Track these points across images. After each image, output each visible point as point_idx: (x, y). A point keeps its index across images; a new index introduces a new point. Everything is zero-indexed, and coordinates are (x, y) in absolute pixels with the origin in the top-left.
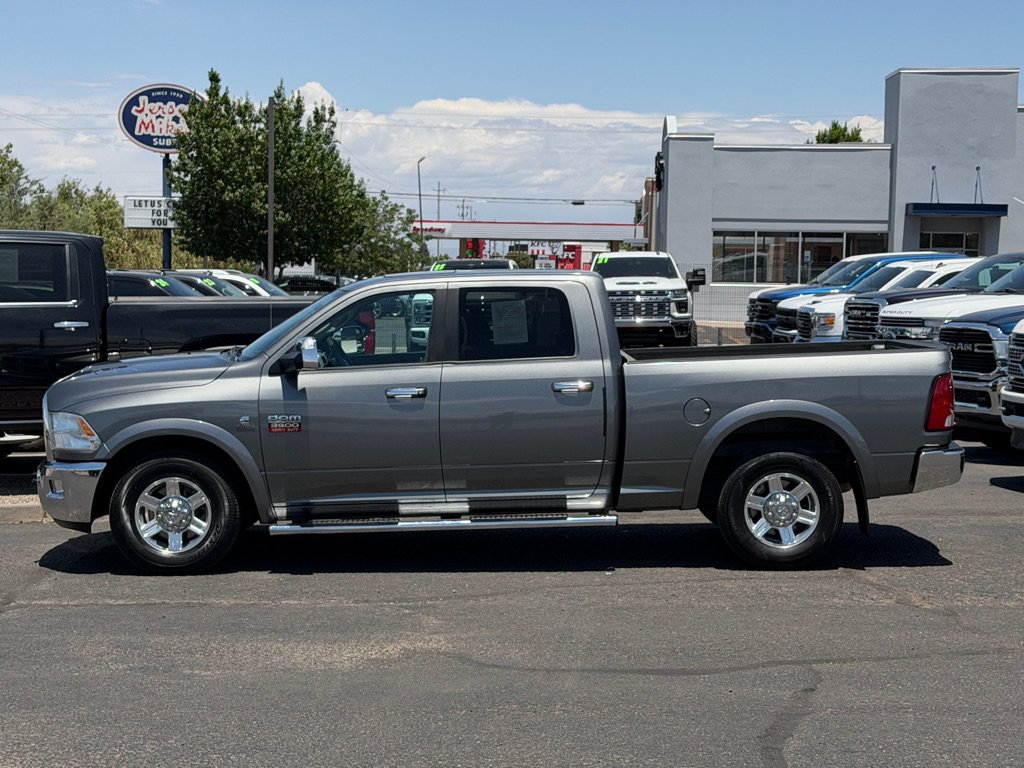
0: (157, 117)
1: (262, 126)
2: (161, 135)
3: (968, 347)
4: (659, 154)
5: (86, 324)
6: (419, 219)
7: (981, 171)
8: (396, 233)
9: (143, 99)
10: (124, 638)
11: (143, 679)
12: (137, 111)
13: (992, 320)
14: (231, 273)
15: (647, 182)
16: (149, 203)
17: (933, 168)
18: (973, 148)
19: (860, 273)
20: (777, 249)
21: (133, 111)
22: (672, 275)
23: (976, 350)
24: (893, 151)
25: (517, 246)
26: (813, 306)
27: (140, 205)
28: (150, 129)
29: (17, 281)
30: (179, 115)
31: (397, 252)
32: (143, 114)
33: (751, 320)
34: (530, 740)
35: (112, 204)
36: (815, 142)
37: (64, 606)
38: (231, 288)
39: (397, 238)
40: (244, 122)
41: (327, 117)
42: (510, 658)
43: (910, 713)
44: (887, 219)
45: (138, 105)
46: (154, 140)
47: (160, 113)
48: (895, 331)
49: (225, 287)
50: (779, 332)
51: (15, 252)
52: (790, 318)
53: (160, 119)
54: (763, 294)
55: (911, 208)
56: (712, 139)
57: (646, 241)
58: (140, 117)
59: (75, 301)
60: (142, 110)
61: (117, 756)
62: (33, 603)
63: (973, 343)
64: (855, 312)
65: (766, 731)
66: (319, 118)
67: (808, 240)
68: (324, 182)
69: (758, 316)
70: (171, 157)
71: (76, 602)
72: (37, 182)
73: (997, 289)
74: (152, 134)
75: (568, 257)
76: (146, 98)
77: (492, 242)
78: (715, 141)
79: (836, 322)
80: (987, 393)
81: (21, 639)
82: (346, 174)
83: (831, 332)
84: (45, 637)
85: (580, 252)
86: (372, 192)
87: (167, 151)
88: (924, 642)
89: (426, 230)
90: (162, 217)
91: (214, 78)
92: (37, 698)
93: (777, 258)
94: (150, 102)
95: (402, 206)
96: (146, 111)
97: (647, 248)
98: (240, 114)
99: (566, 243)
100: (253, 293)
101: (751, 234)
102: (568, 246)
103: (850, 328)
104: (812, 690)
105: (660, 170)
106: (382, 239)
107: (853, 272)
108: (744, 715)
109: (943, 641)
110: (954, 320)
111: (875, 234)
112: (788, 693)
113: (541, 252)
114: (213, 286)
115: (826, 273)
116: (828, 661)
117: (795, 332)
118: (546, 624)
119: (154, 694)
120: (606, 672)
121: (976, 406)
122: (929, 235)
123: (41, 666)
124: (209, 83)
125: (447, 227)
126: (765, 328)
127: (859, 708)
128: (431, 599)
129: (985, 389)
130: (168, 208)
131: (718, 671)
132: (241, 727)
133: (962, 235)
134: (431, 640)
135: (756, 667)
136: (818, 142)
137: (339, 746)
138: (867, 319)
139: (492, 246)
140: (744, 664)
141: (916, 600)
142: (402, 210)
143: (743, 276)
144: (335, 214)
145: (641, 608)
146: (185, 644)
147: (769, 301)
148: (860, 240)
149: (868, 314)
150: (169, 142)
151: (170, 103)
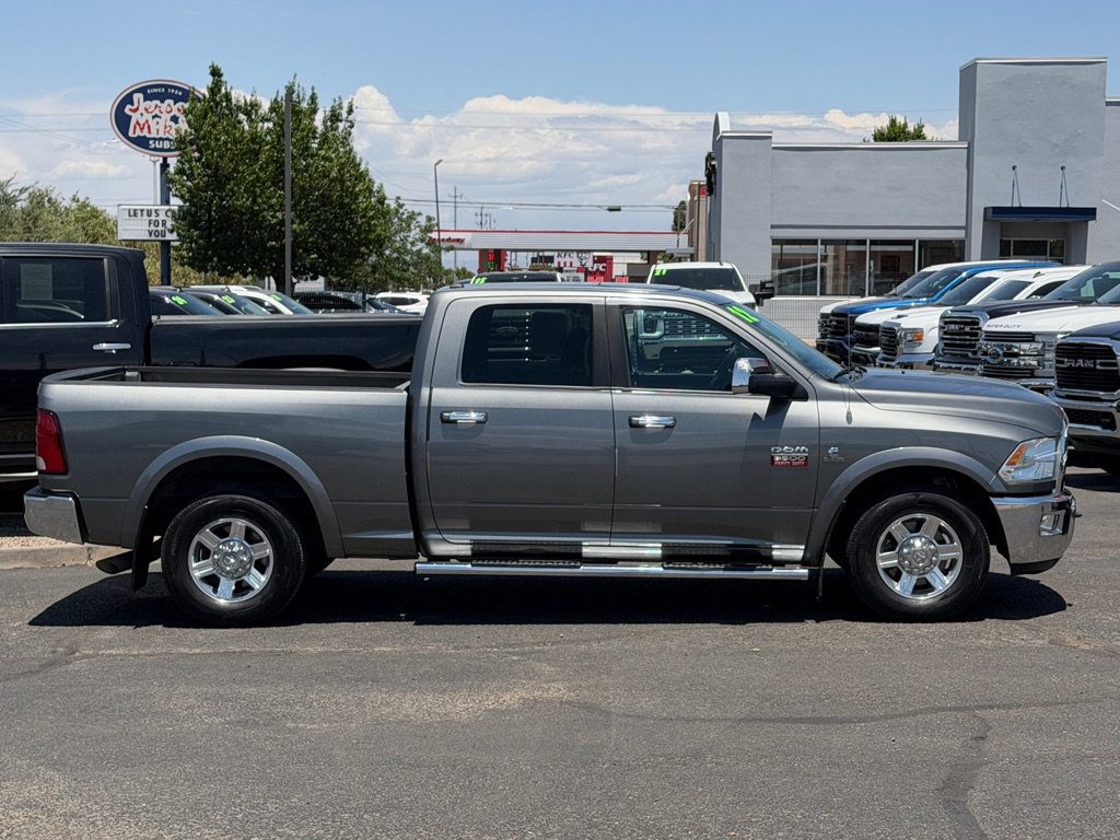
0: (154, 117)
1: (271, 125)
2: (158, 137)
3: (1089, 364)
4: (710, 154)
5: (128, 346)
6: (436, 228)
7: (1066, 171)
8: (413, 244)
9: (138, 97)
10: (212, 690)
11: (245, 734)
12: (131, 110)
13: (1115, 334)
14: (249, 289)
15: (691, 186)
16: (145, 213)
17: (1014, 168)
18: (1058, 145)
19: (944, 284)
20: (836, 257)
21: (127, 111)
22: (738, 287)
23: (1098, 367)
24: (970, 149)
25: (541, 257)
26: (898, 321)
27: (135, 215)
28: (146, 129)
29: (50, 298)
30: (178, 114)
31: (415, 265)
32: (139, 112)
33: (824, 336)
34: (687, 794)
35: (95, 214)
36: (872, 141)
37: (135, 656)
38: (251, 306)
39: (414, 249)
40: (250, 120)
41: (344, 115)
42: (641, 707)
43: (1097, 762)
44: (964, 224)
45: (132, 104)
46: (151, 142)
47: (156, 112)
48: (1001, 347)
49: (245, 304)
50: (859, 349)
51: (48, 268)
52: (871, 334)
53: (157, 119)
54: (837, 308)
55: (990, 212)
56: (770, 137)
57: (692, 250)
58: (135, 117)
59: (115, 321)
60: (137, 109)
61: (240, 816)
62: (100, 653)
63: (1095, 359)
64: (952, 327)
65: (943, 782)
66: (335, 117)
67: (875, 248)
68: (341, 187)
69: (831, 333)
70: (169, 161)
71: (147, 651)
72: (26, 189)
73: (1111, 299)
74: (148, 136)
75: (598, 269)
76: (141, 96)
77: (513, 254)
78: (773, 140)
79: (924, 338)
80: (1111, 414)
81: (98, 691)
82: (365, 179)
83: (919, 350)
84: (122, 690)
85: (611, 264)
87: (165, 154)
88: (1091, 684)
89: (443, 240)
90: (160, 228)
91: (216, 72)
92: (134, 755)
93: (836, 269)
94: (145, 100)
95: (420, 214)
96: (142, 110)
97: (693, 258)
98: (248, 114)
99: (596, 254)
100: (275, 311)
101: (814, 242)
102: (598, 257)
103: (946, 345)
104: (983, 738)
105: (712, 172)
106: (396, 250)
107: (935, 284)
108: (915, 766)
109: (1112, 684)
110: (1073, 335)
111: (950, 241)
112: (957, 743)
113: (568, 264)
114: (232, 304)
115: (904, 285)
116: (991, 707)
117: (878, 349)
118: (672, 670)
119: (262, 749)
120: (751, 721)
121: (1098, 428)
122: (1010, 241)
123: (128, 720)
124: (211, 78)
125: (467, 237)
126: (841, 345)
127: (1040, 757)
128: (538, 644)
129: (1110, 410)
130: (166, 218)
131: (874, 719)
132: (366, 784)
133: (1046, 242)
134: (549, 689)
135: (915, 713)
136: (875, 139)
137: (480, 803)
138: (967, 334)
139: (513, 257)
140: (900, 711)
141: (1070, 640)
142: (419, 219)
143: (799, 289)
144: (353, 223)
145: (772, 651)
146: (280, 695)
147: (845, 315)
148: (932, 248)
149: (967, 329)
150: (167, 145)
151: (167, 101)
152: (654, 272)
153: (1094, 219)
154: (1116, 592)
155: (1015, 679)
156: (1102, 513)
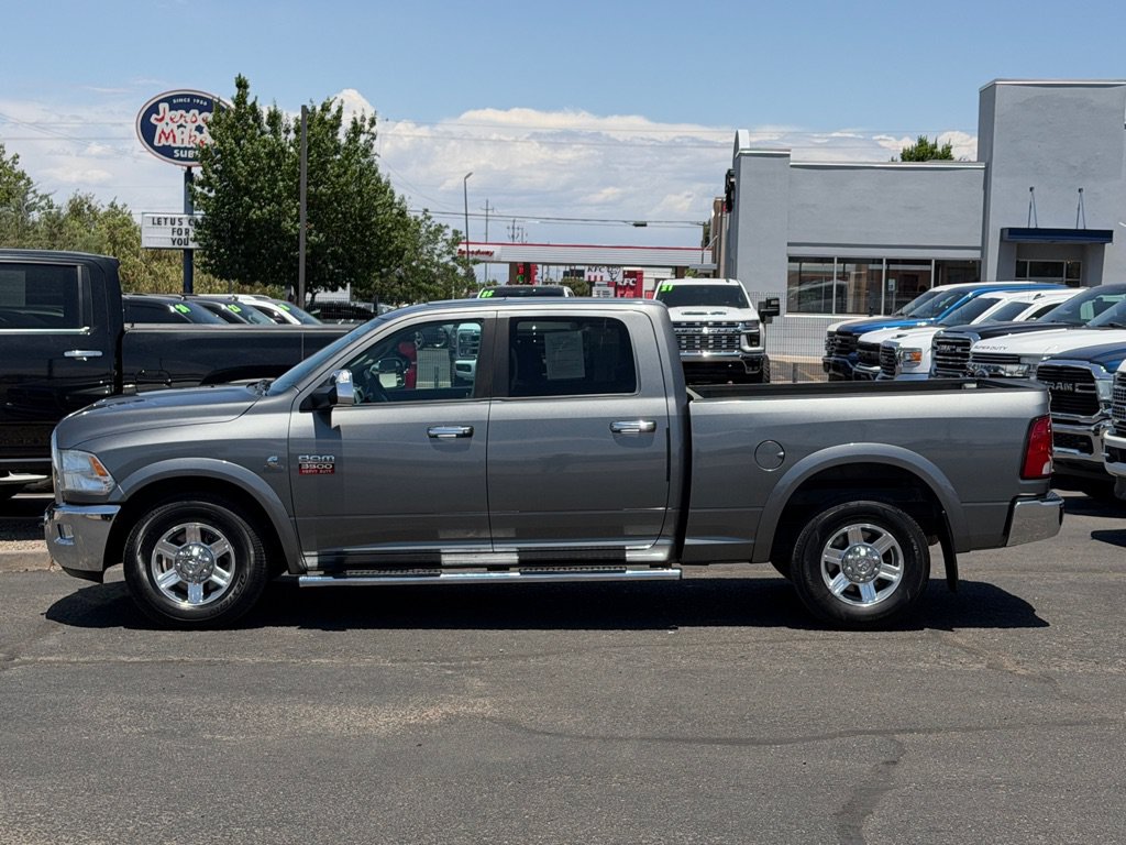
0: (179, 127)
2: (183, 146)
3: (1069, 387)
4: (729, 171)
5: (99, 354)
6: (465, 241)
7: (1083, 193)
8: (439, 256)
9: (164, 106)
10: (138, 699)
11: (159, 744)
12: (156, 119)
14: (258, 298)
15: (716, 202)
16: (169, 221)
17: (1031, 189)
18: (1075, 167)
19: (950, 303)
20: (858, 277)
21: (152, 120)
22: (743, 304)
23: (1077, 390)
24: (987, 170)
25: (572, 271)
26: (897, 340)
27: (159, 223)
28: (171, 139)
29: (24, 305)
30: (203, 124)
31: (441, 276)
32: (164, 122)
33: (830, 355)
34: (584, 814)
35: (127, 222)
36: (900, 160)
37: (73, 663)
38: (258, 315)
39: (441, 261)
41: (367, 127)
42: (562, 725)
43: (1002, 789)
44: (979, 244)
45: (158, 114)
46: (176, 151)
47: (182, 121)
49: (251, 313)
50: (859, 368)
51: (22, 274)
52: (872, 353)
53: (182, 129)
54: (842, 326)
55: (1006, 233)
56: (788, 155)
57: (715, 266)
58: (160, 127)
59: (87, 328)
60: (163, 119)
61: (131, 828)
62: (39, 659)
63: (1074, 382)
64: (944, 347)
65: (844, 807)
66: (357, 130)
67: (892, 267)
68: (362, 199)
69: (837, 351)
70: (194, 170)
71: (87, 659)
72: (45, 197)
73: (1101, 323)
74: (173, 145)
75: (628, 284)
76: (166, 105)
77: (545, 267)
78: (792, 158)
79: (923, 358)
80: (1089, 438)
81: (25, 698)
82: (386, 191)
83: (917, 369)
84: (52, 697)
85: (641, 279)
86: (414, 211)
87: (189, 163)
88: (1018, 711)
89: (473, 252)
90: (183, 236)
91: (242, 85)
92: (42, 764)
93: (858, 287)
94: (171, 109)
95: (447, 227)
96: (167, 119)
97: (716, 275)
99: (626, 269)
100: (283, 320)
101: (830, 260)
102: (628, 272)
103: (938, 365)
104: (895, 763)
105: (731, 189)
106: (424, 262)
107: (942, 303)
108: (819, 789)
109: (1039, 710)
111: (966, 262)
112: (868, 766)
113: (598, 279)
114: (238, 313)
115: (912, 304)
116: (912, 731)
117: (878, 368)
118: (602, 687)
119: (171, 761)
120: (667, 740)
121: (1076, 451)
122: (1026, 263)
123: (47, 728)
124: (236, 90)
125: (496, 250)
126: (845, 363)
127: (946, 783)
128: (476, 659)
129: (1087, 434)
130: (190, 227)
131: (790, 741)
132: (266, 798)
133: (1062, 264)
134: (475, 704)
135: (833, 736)
136: (904, 159)
137: (374, 819)
138: (957, 355)
139: (545, 271)
140: (820, 733)
141: (1009, 665)
142: (446, 231)
143: (820, 306)
144: (373, 234)
145: (706, 671)
146: (205, 706)
147: (849, 334)
148: (949, 268)
149: (959, 350)
150: (191, 154)
151: (192, 111)
152: (661, 287)
153: (1111, 241)
154: (1066, 616)
155: (943, 704)
156: (1073, 537)
